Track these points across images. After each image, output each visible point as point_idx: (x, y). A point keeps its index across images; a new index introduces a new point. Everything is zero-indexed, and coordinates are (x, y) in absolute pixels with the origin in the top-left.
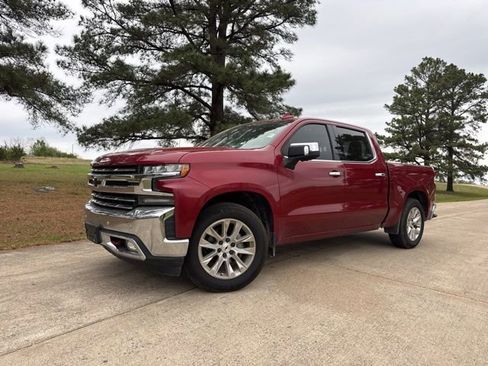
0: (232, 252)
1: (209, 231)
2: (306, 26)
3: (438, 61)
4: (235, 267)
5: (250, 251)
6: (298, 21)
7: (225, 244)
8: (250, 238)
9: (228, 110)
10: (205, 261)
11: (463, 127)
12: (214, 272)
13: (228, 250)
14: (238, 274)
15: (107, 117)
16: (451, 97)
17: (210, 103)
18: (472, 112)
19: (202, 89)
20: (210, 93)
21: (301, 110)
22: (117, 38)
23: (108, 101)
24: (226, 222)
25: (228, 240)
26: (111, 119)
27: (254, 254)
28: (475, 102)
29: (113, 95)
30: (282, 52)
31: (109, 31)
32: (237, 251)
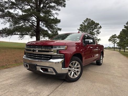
0: (75, 70)
1: (70, 65)
2: (63, 7)
3: (90, 19)
4: (76, 74)
5: (79, 70)
6: (61, 6)
7: (73, 68)
8: (79, 66)
9: (41, 28)
10: (69, 74)
11: (95, 35)
12: (71, 76)
13: (74, 70)
14: (77, 76)
15: (4, 28)
16: (92, 28)
17: (36, 25)
18: (96, 32)
19: (33, 21)
20: (36, 22)
21: (61, 29)
22: (7, 4)
23: (5, 23)
24: (74, 62)
25: (74, 67)
26: (5, 28)
27: (80, 70)
28: (97, 29)
29: (6, 21)
30: (56, 13)
31: (4, 2)
32: (76, 70)
